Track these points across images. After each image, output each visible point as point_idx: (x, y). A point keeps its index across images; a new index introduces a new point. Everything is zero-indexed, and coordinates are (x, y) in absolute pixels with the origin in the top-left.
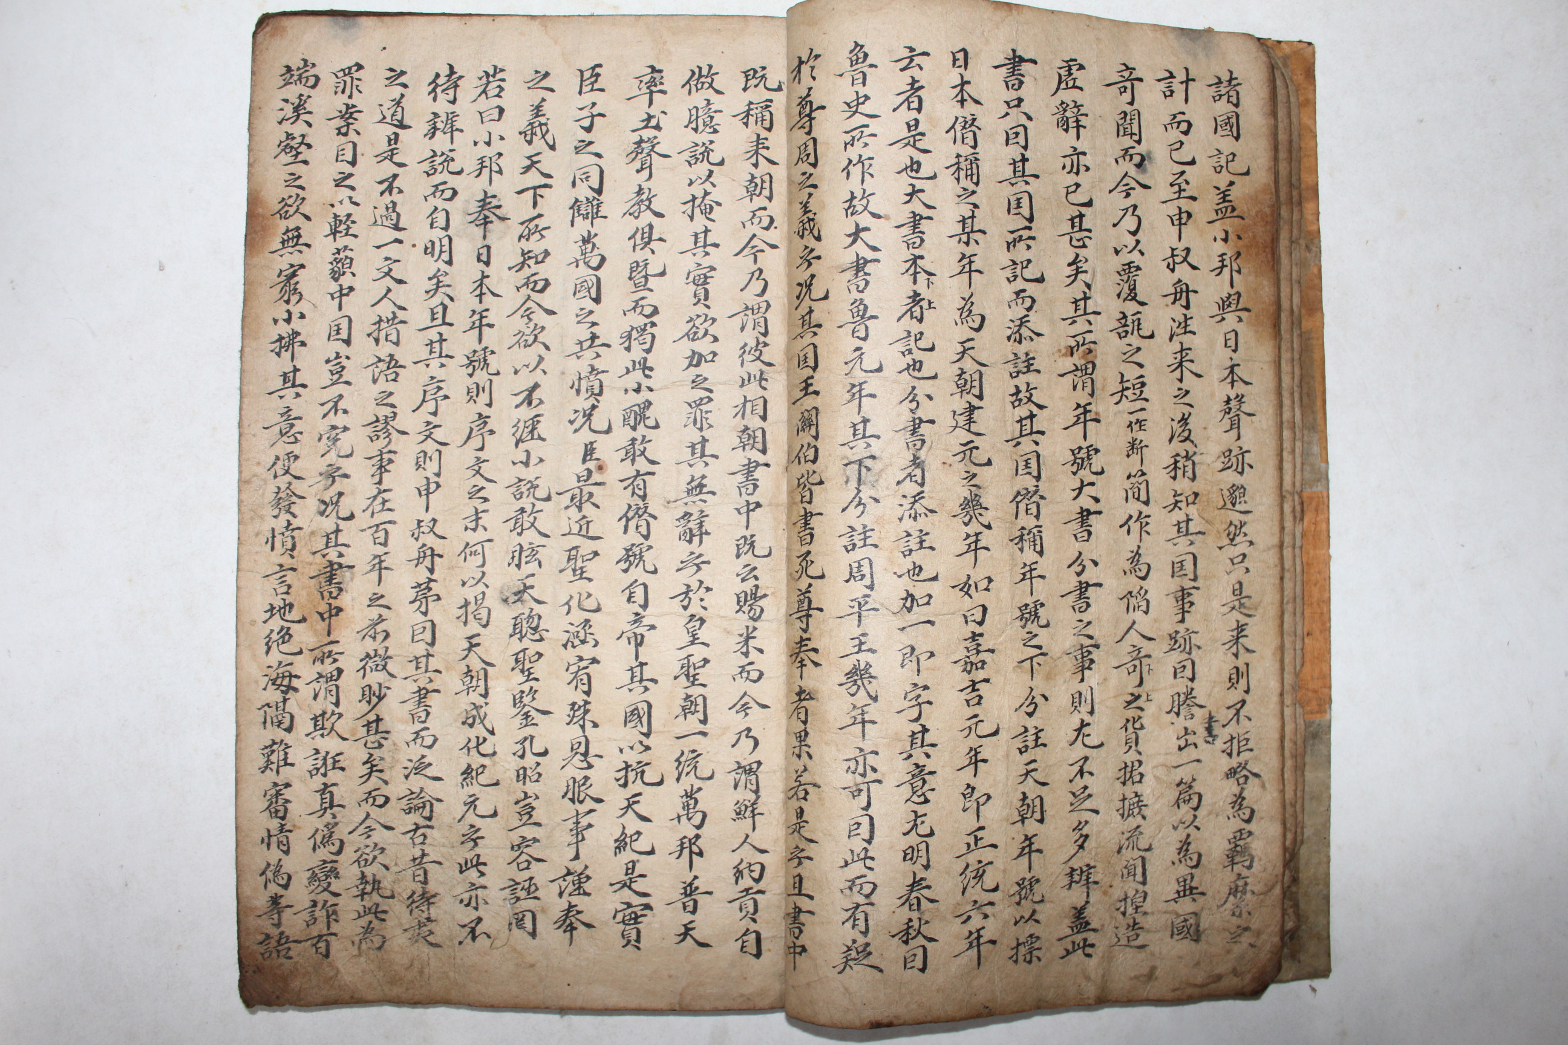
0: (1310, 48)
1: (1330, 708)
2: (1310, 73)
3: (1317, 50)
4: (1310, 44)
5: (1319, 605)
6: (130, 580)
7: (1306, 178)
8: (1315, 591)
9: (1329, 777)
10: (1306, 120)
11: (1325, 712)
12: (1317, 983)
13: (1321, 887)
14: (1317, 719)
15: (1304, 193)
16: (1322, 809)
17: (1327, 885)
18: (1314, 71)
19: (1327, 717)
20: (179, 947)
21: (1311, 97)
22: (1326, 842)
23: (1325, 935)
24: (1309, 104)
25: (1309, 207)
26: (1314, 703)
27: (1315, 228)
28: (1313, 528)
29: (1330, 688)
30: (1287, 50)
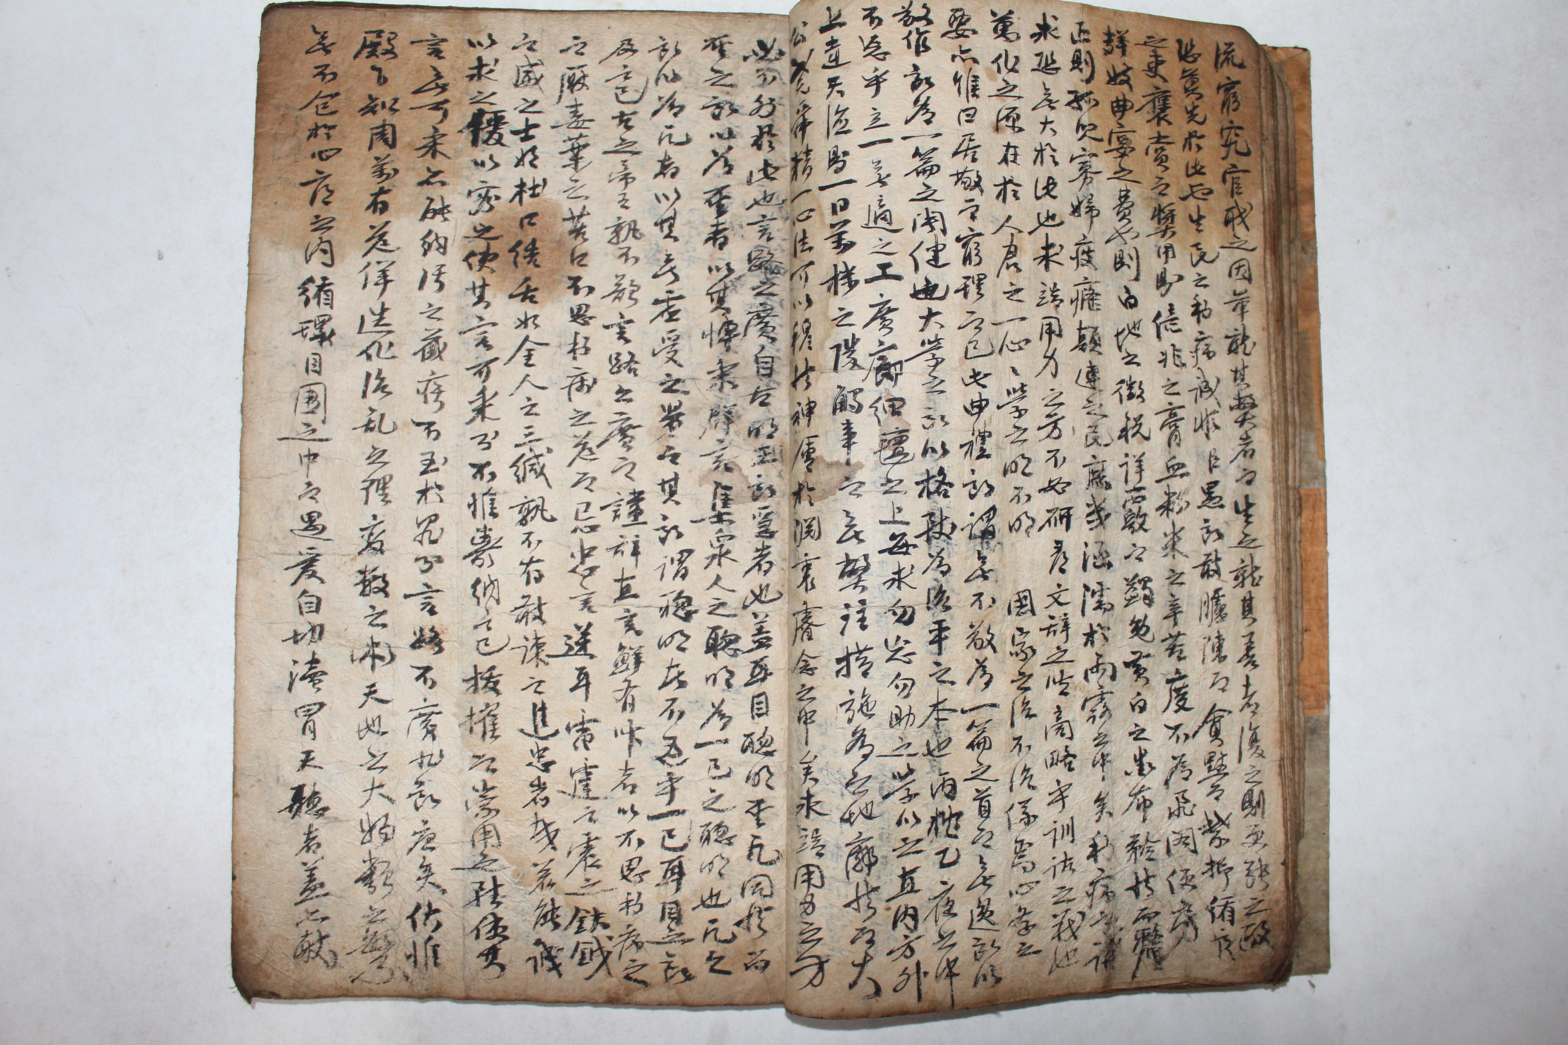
0: (1305, 54)
1: (1328, 703)
2: (1305, 78)
3: (1313, 55)
4: (1305, 50)
5: (1316, 601)
6: (124, 571)
7: (1302, 181)
8: (1313, 586)
9: (1328, 772)
10: (1301, 125)
11: (1323, 707)
12: (1317, 978)
13: (1320, 882)
14: (1315, 714)
15: (1300, 196)
16: (1321, 804)
17: (1326, 880)
18: (1309, 76)
19: (1326, 712)
20: (168, 945)
21: (1306, 101)
22: (1325, 837)
23: (1324, 929)
24: (1305, 108)
25: (1304, 209)
26: (1312, 698)
27: (1310, 230)
28: (1310, 524)
29: (1328, 683)
30: (1283, 56)
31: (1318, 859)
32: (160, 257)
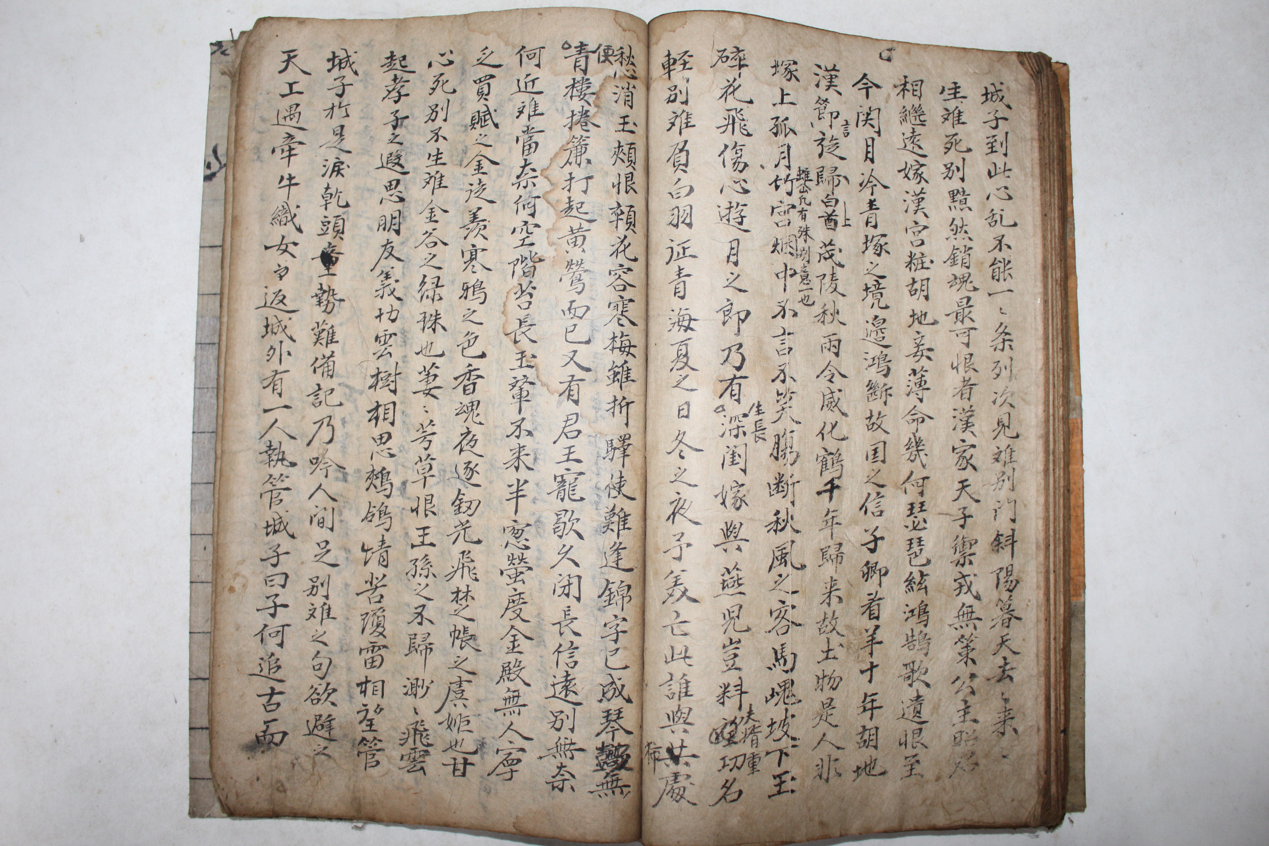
0: (1065, 68)
1: (1084, 592)
2: (1066, 87)
4: (1065, 64)
9: (1084, 648)
11: (1080, 595)
12: (1075, 816)
13: (1077, 738)
14: (1074, 600)
16: (1078, 674)
17: (1083, 736)
18: (1068, 85)
19: (1082, 599)
20: (100, 792)
22: (1082, 701)
23: (1081, 776)
26: (1071, 588)
29: (1084, 576)
31: (1076, 718)
32: (82, 240)
